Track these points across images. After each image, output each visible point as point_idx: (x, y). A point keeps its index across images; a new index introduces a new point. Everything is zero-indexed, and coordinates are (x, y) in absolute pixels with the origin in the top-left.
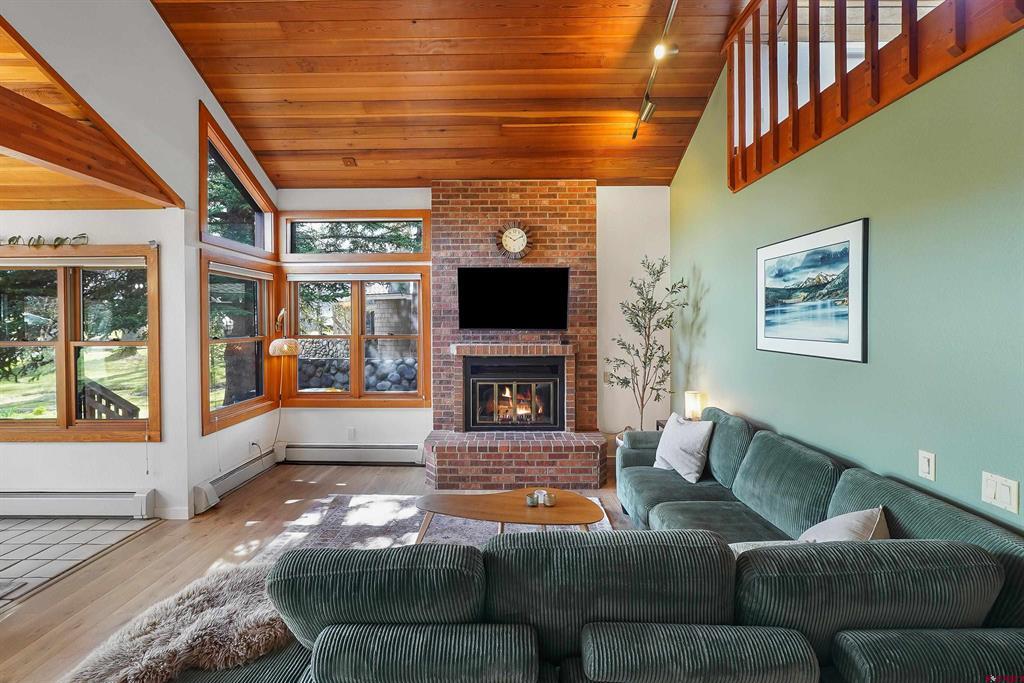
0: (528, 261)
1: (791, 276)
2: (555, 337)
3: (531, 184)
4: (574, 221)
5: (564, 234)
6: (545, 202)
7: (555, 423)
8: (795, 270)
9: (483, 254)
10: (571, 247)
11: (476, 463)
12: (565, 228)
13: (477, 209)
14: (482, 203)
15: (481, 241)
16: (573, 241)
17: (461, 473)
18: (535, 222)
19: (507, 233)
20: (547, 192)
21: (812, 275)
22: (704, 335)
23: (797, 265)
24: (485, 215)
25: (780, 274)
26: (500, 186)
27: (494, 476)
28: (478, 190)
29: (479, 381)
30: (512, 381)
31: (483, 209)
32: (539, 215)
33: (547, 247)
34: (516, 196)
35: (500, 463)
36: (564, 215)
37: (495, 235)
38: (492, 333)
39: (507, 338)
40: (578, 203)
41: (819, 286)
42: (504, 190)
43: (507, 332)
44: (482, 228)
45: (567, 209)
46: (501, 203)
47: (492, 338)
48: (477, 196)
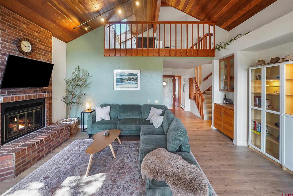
0: (30, 57)
1: (124, 76)
2: (39, 90)
3: (31, 24)
4: (46, 46)
5: (42, 49)
6: (37, 34)
7: (42, 125)
8: (125, 75)
9: (8, 48)
10: (45, 55)
11: (34, 151)
12: (43, 47)
13: (5, 24)
14: (8, 21)
15: (8, 42)
16: (46, 53)
17: (27, 161)
18: (33, 41)
19: (22, 42)
20: (37, 30)
21: (130, 77)
22: (89, 87)
23: (126, 75)
24: (10, 29)
25: (121, 76)
26: (17, 18)
27: (41, 153)
28: (5, 13)
29: (8, 115)
30: (25, 112)
31: (8, 25)
32: (34, 39)
33: (37, 53)
34: (25, 26)
35: (43, 146)
36: (43, 42)
37: (15, 41)
38: (12, 90)
39: (20, 92)
40: (47, 39)
41: (131, 79)
42: (20, 21)
43: (21, 89)
44: (8, 35)
45: (44, 40)
46: (18, 26)
47: (13, 92)
48: (5, 17)
